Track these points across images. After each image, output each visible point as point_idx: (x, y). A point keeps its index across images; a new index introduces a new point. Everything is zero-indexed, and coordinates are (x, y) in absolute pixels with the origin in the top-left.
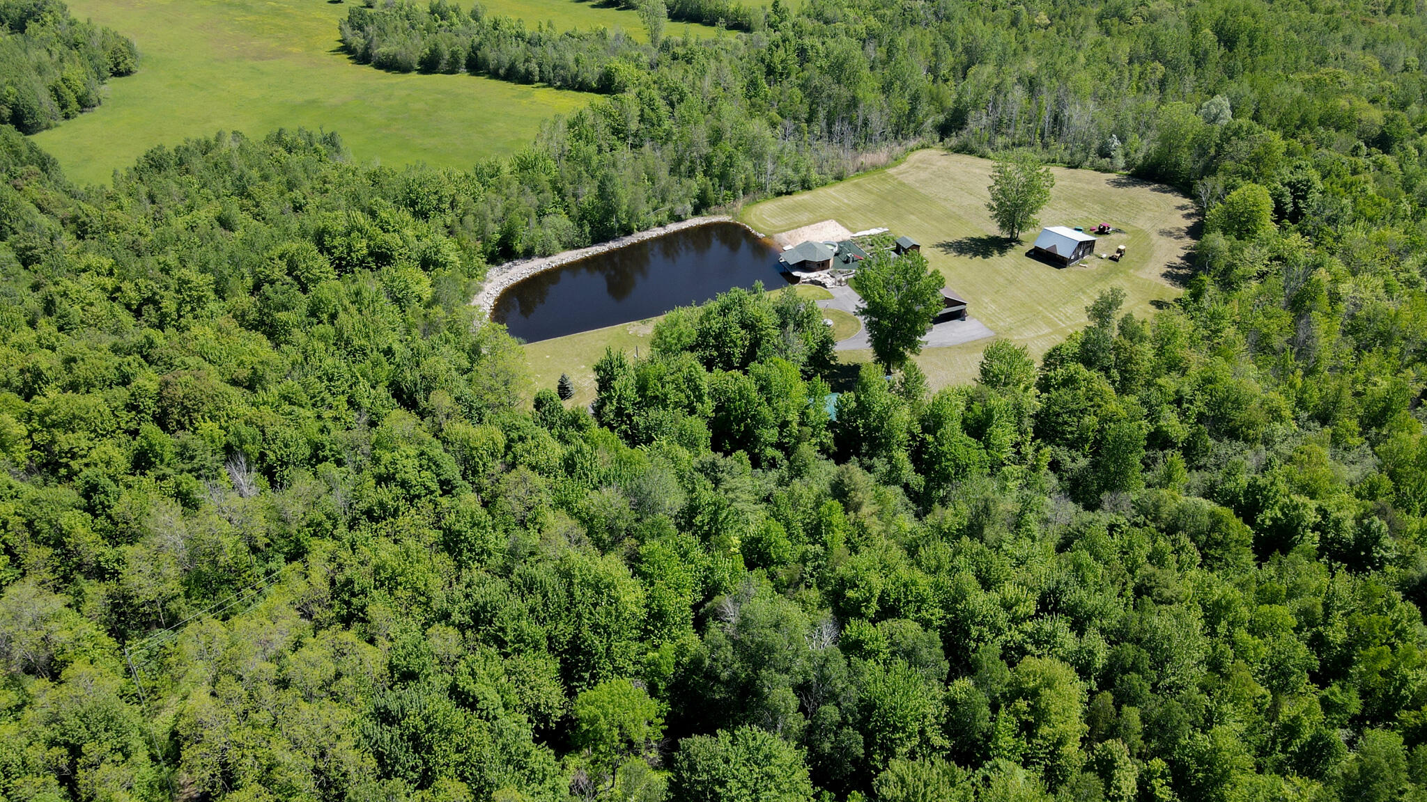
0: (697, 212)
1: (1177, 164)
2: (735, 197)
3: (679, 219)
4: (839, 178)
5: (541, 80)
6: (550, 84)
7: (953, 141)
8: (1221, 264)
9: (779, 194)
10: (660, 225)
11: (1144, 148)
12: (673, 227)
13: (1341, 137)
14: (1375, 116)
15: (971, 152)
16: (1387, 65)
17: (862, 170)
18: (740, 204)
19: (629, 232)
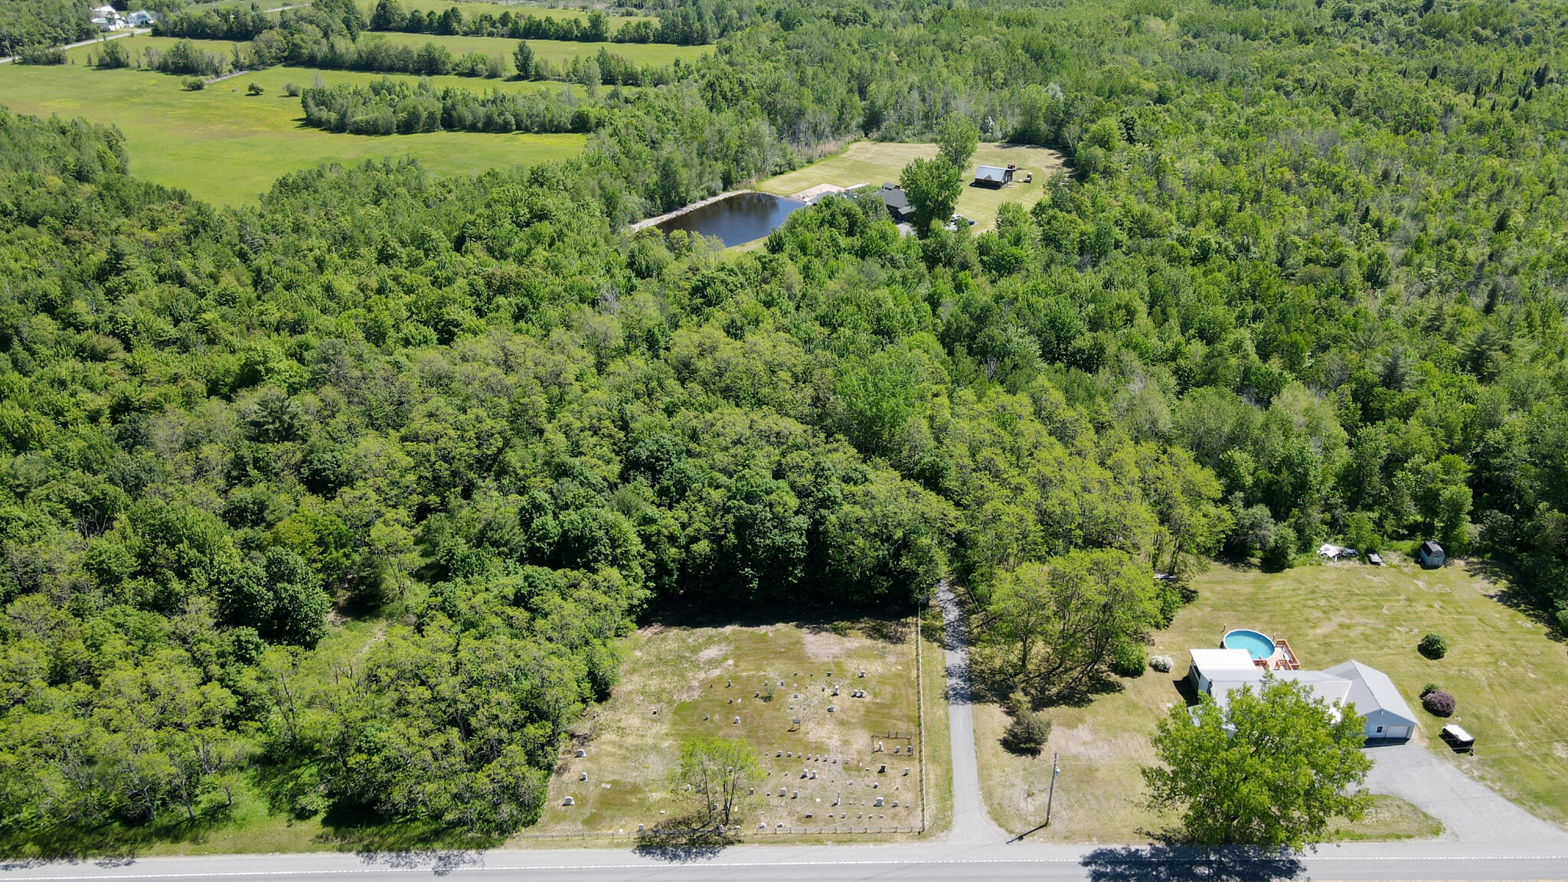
0: (725, 189)
1: (1038, 130)
2: (749, 175)
3: (714, 194)
4: (810, 162)
5: (519, 128)
6: (527, 130)
7: (875, 134)
8: (1101, 167)
9: (775, 174)
10: (703, 198)
11: (1013, 122)
12: (712, 200)
13: (1137, 99)
14: (1151, 86)
15: (892, 140)
16: (1142, 62)
17: (823, 156)
18: (753, 181)
19: (684, 205)
